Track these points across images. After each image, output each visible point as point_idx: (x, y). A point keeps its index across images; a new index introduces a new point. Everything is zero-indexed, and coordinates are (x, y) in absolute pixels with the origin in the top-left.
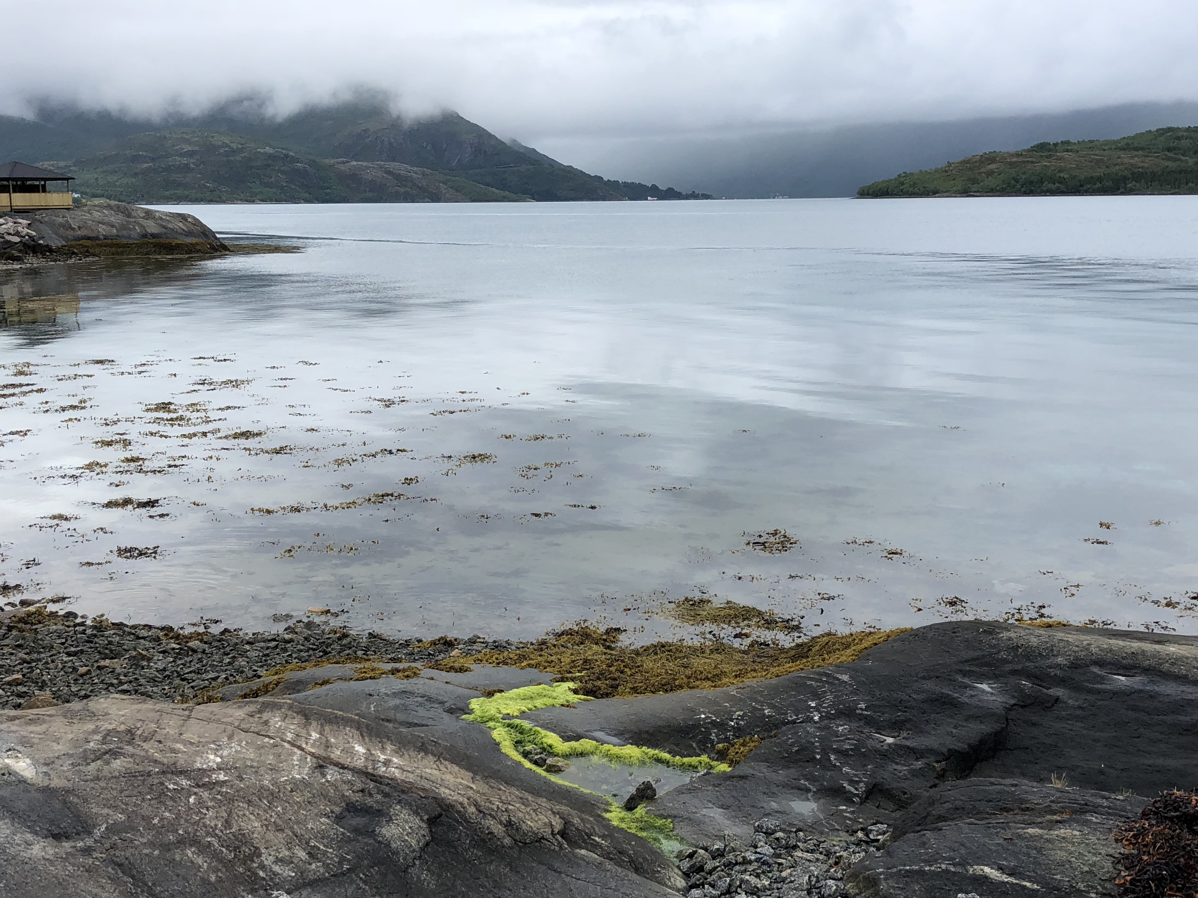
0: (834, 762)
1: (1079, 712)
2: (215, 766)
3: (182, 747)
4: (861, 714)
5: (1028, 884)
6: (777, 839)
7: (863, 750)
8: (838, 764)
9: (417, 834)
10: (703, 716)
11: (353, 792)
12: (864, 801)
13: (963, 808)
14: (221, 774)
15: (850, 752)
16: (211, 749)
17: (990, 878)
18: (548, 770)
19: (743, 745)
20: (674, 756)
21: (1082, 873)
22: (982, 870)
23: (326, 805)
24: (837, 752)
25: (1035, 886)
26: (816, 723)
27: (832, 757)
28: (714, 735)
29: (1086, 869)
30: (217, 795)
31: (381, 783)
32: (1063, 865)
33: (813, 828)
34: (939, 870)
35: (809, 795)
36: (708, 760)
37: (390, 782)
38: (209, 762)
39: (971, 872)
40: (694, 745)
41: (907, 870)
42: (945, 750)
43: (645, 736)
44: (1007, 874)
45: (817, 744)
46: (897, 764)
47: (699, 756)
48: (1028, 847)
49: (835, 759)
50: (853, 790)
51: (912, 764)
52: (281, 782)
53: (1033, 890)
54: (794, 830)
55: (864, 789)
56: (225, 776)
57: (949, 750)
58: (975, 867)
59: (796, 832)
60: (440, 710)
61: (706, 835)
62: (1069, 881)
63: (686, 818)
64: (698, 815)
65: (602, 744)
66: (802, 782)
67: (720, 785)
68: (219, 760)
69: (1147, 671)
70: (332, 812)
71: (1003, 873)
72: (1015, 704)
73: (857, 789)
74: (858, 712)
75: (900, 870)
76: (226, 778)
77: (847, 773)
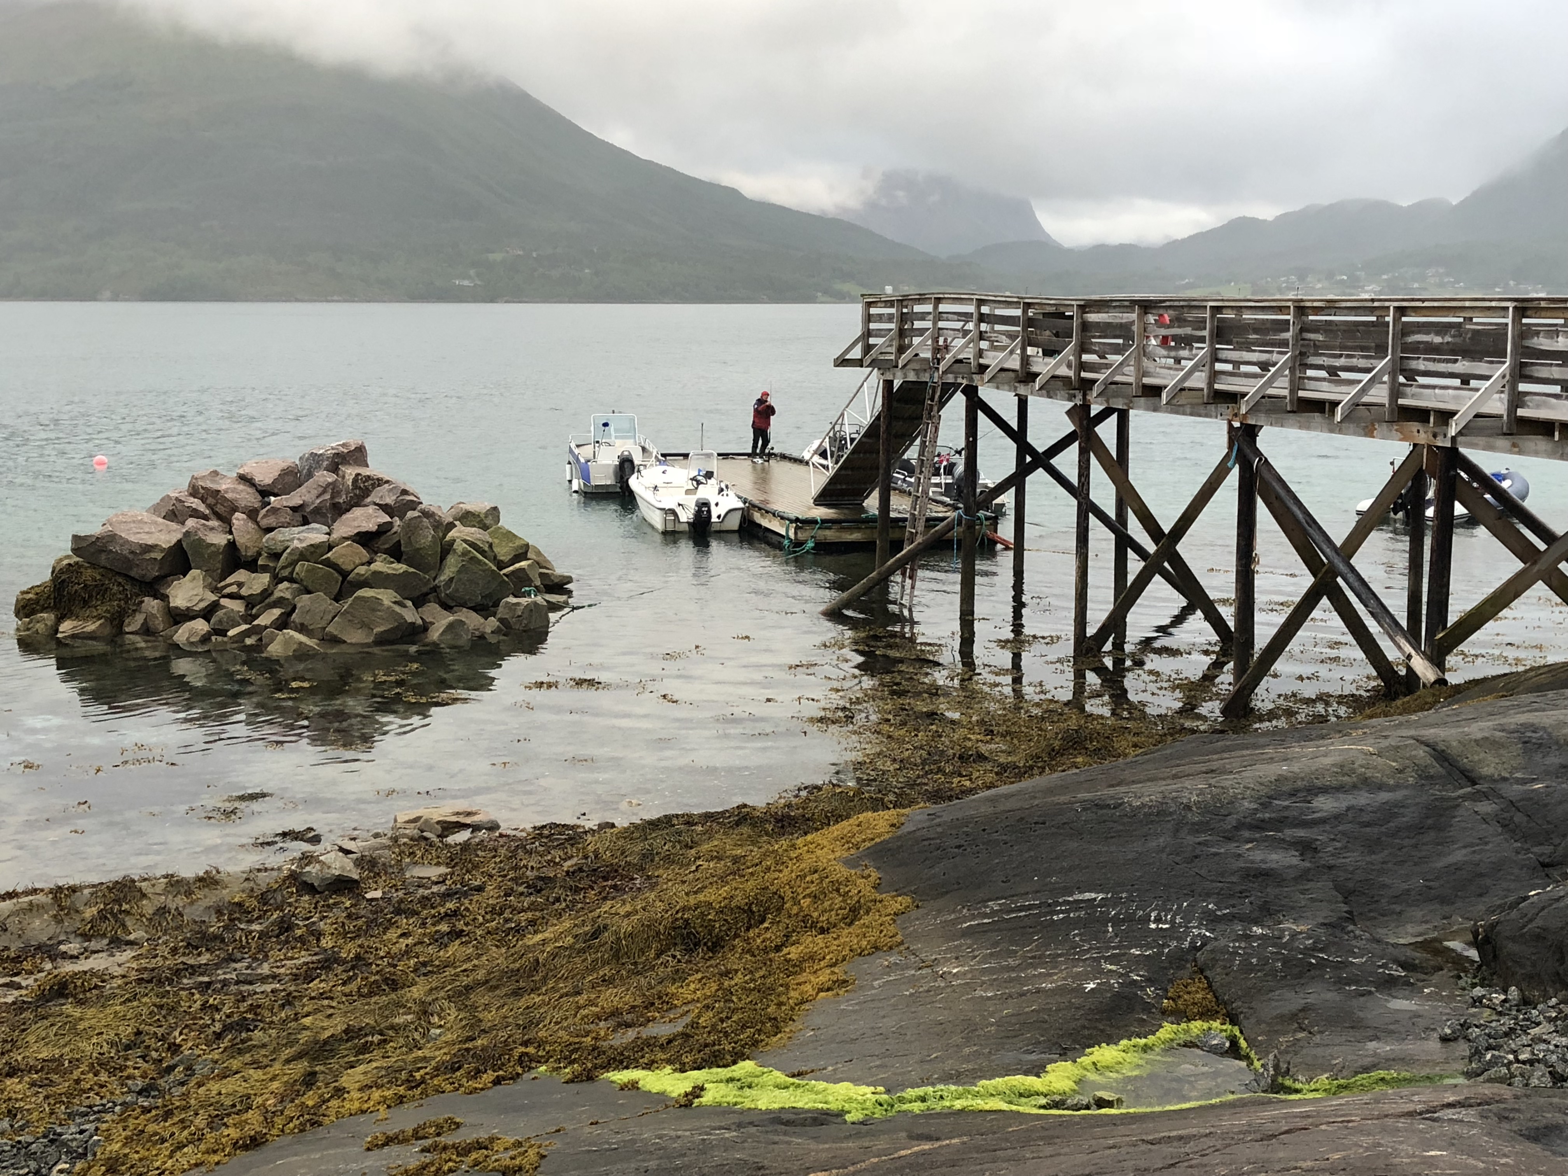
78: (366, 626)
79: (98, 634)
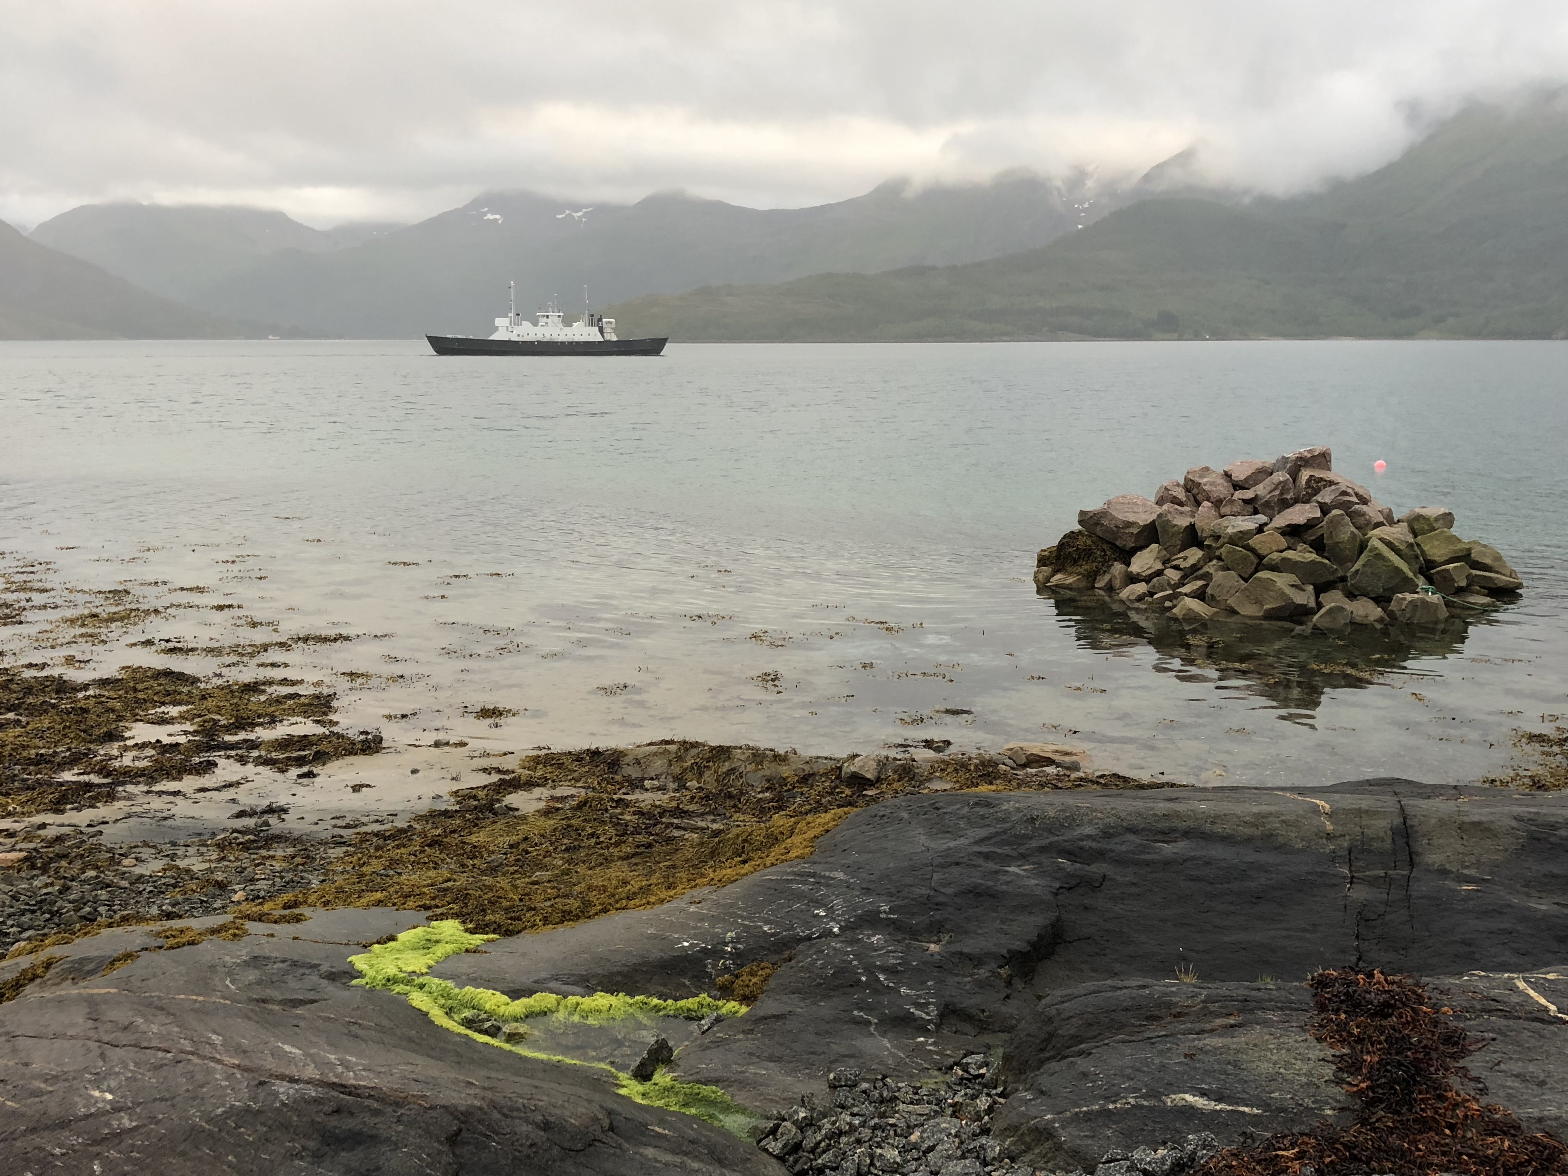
0: (886, 983)
1: (1133, 890)
2: (108, 1107)
3: (43, 1086)
4: (887, 919)
5: (1247, 1110)
6: (864, 1092)
7: (914, 963)
8: (891, 985)
9: (440, 1163)
10: (686, 944)
11: (325, 1114)
12: (938, 1026)
13: (1098, 1023)
14: (123, 1118)
15: (899, 968)
16: (90, 1081)
17: (1198, 1108)
18: (508, 1041)
19: (753, 974)
20: (665, 1001)
21: (1302, 1086)
22: (1183, 1099)
23: (292, 1140)
24: (885, 969)
25: (1256, 1111)
26: (836, 936)
27: (882, 977)
28: (709, 966)
29: (1304, 1080)
30: (132, 1151)
31: (358, 1096)
32: (1275, 1080)
33: (899, 1071)
34: (1127, 1106)
35: (872, 1029)
36: (709, 1000)
37: (372, 1093)
38: (96, 1102)
39: (1169, 1104)
40: (688, 983)
41: (1086, 1112)
42: (1004, 952)
43: (619, 978)
44: (1215, 1101)
45: (855, 963)
46: (956, 975)
47: (697, 995)
48: (1218, 1062)
49: (886, 979)
50: (924, 1015)
51: (974, 974)
52: (217, 1116)
53: (1256, 1115)
54: (880, 1077)
55: (936, 1012)
56: (131, 1121)
57: (1009, 951)
58: (1174, 1097)
59: (882, 1080)
60: (315, 978)
61: (772, 1100)
62: (1292, 1098)
63: (735, 1081)
64: (747, 1074)
65: (565, 997)
66: (855, 1013)
67: (753, 1030)
68: (109, 1097)
69: (1187, 834)
70: (304, 1148)
71: (1209, 1099)
72: (1061, 888)
73: (928, 1014)
74: (883, 916)
75: (1077, 1114)
76: (134, 1124)
77: (907, 995)
78: (1258, 602)
79: (1074, 586)
